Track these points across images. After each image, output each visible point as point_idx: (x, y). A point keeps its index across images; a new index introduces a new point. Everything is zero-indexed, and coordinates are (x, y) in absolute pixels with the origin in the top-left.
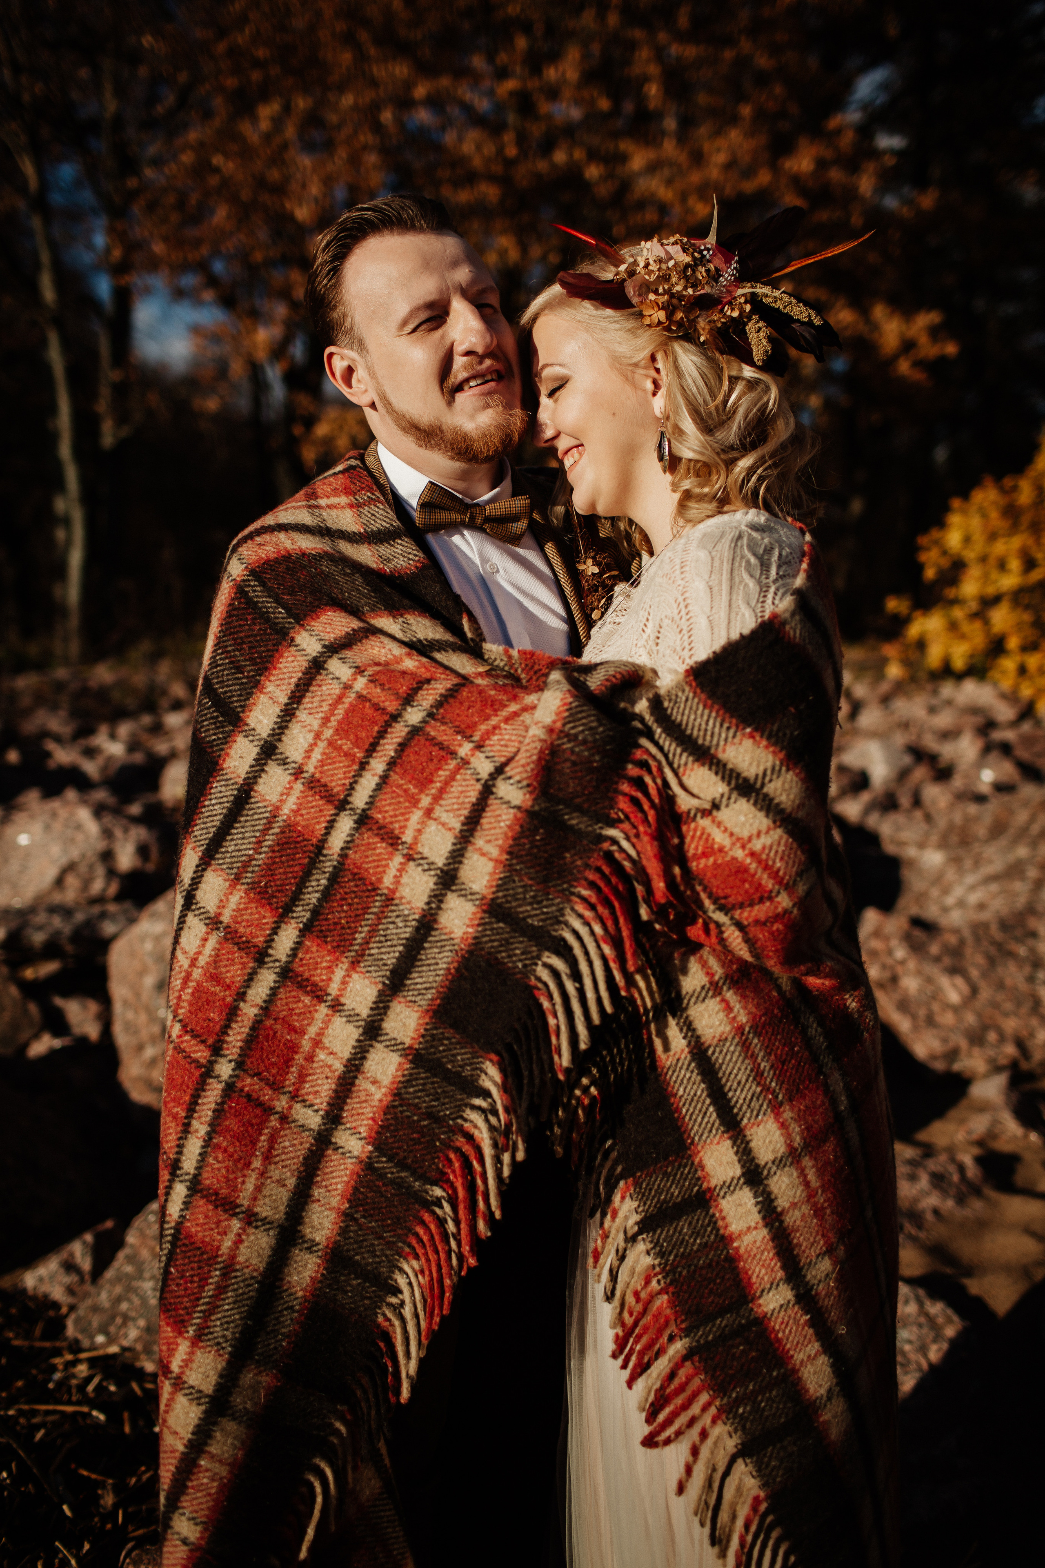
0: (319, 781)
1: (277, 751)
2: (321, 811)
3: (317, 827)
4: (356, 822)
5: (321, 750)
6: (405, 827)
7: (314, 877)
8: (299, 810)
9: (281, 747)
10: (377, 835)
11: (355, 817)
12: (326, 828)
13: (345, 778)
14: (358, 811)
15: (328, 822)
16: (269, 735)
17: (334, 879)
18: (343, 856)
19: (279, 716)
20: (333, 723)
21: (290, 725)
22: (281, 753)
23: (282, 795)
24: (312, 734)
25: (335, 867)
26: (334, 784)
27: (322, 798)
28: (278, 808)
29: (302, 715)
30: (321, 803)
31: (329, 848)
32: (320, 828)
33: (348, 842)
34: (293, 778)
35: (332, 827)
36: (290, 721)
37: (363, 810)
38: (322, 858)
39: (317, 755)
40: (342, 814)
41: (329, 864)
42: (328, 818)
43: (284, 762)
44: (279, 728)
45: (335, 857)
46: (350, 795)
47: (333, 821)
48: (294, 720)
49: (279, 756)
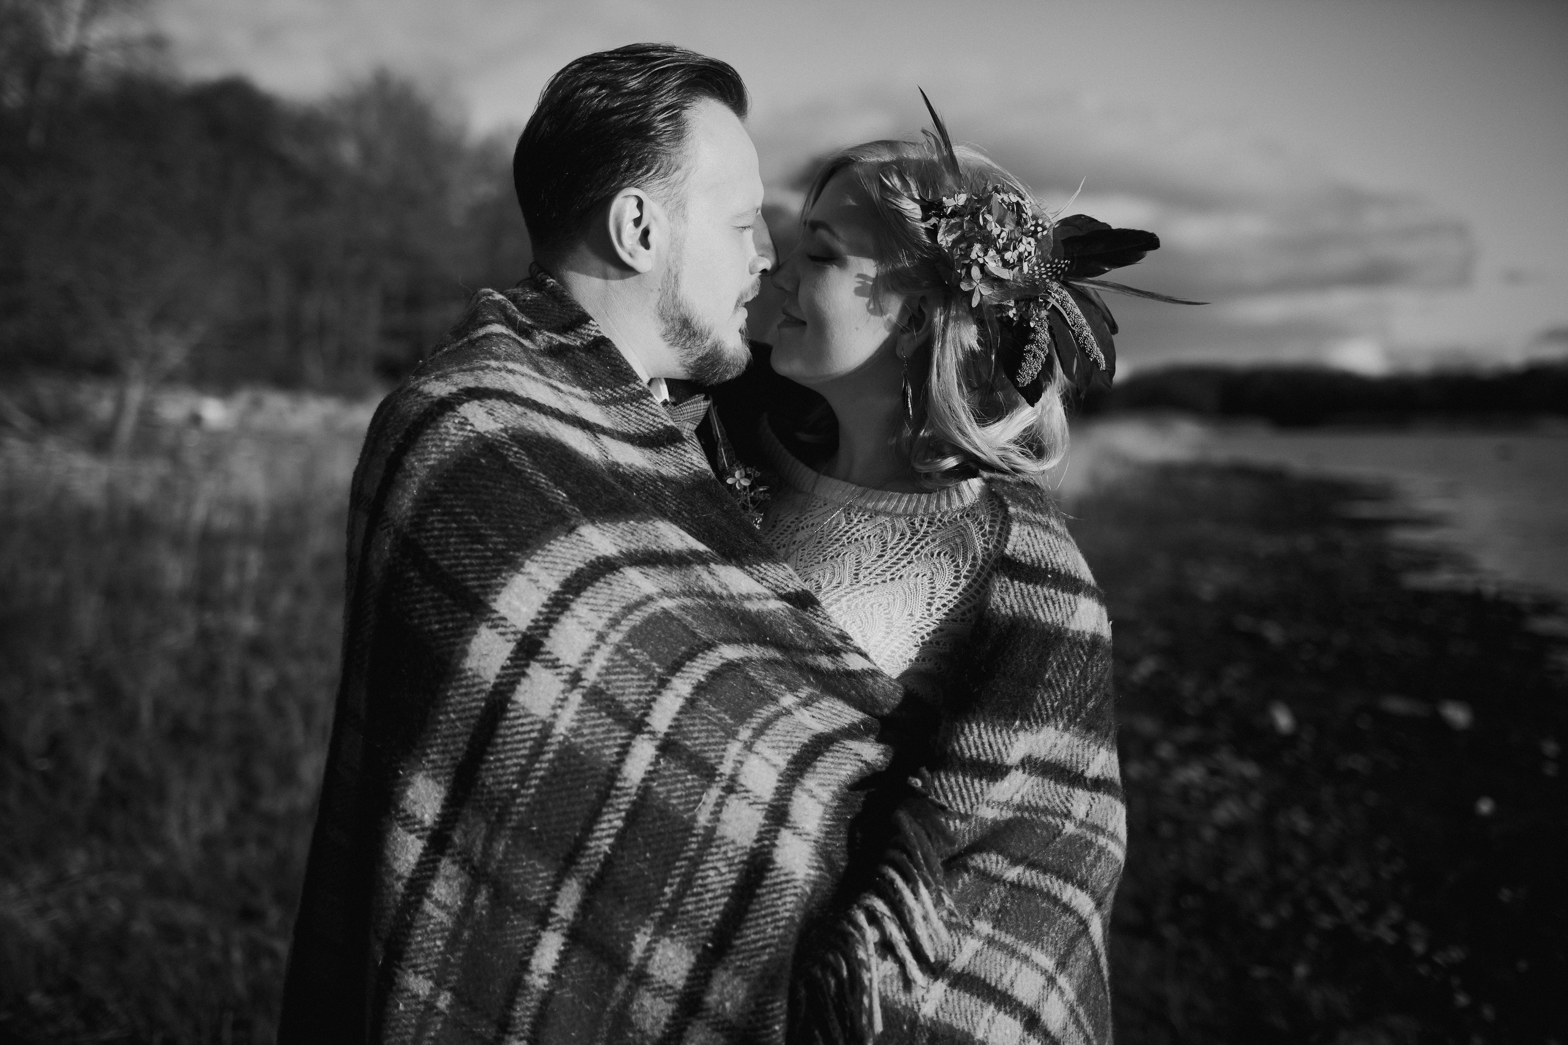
0: (602, 692)
1: (543, 649)
2: (609, 731)
3: (607, 752)
4: (659, 748)
5: (607, 655)
6: (722, 757)
7: (606, 818)
8: (579, 728)
9: (548, 644)
10: (687, 765)
11: (657, 743)
12: (618, 754)
13: (640, 694)
14: (660, 736)
15: (622, 746)
16: (529, 628)
17: (632, 817)
18: (645, 789)
19: (545, 606)
20: (626, 626)
21: (562, 618)
22: (549, 653)
23: (554, 708)
24: (594, 634)
25: (634, 803)
26: (626, 699)
27: (609, 715)
28: (552, 725)
29: (580, 608)
30: (610, 720)
31: (625, 779)
32: (610, 753)
33: (650, 772)
34: (568, 686)
35: (626, 752)
36: (561, 613)
37: (666, 734)
38: (613, 792)
39: (600, 660)
40: (639, 737)
41: (626, 799)
42: (619, 741)
43: (554, 664)
44: (546, 620)
45: (634, 791)
46: (646, 715)
47: (629, 744)
48: (568, 613)
49: (548, 657)
